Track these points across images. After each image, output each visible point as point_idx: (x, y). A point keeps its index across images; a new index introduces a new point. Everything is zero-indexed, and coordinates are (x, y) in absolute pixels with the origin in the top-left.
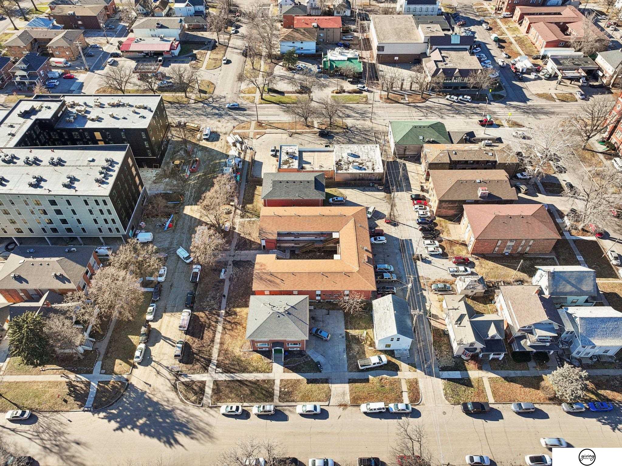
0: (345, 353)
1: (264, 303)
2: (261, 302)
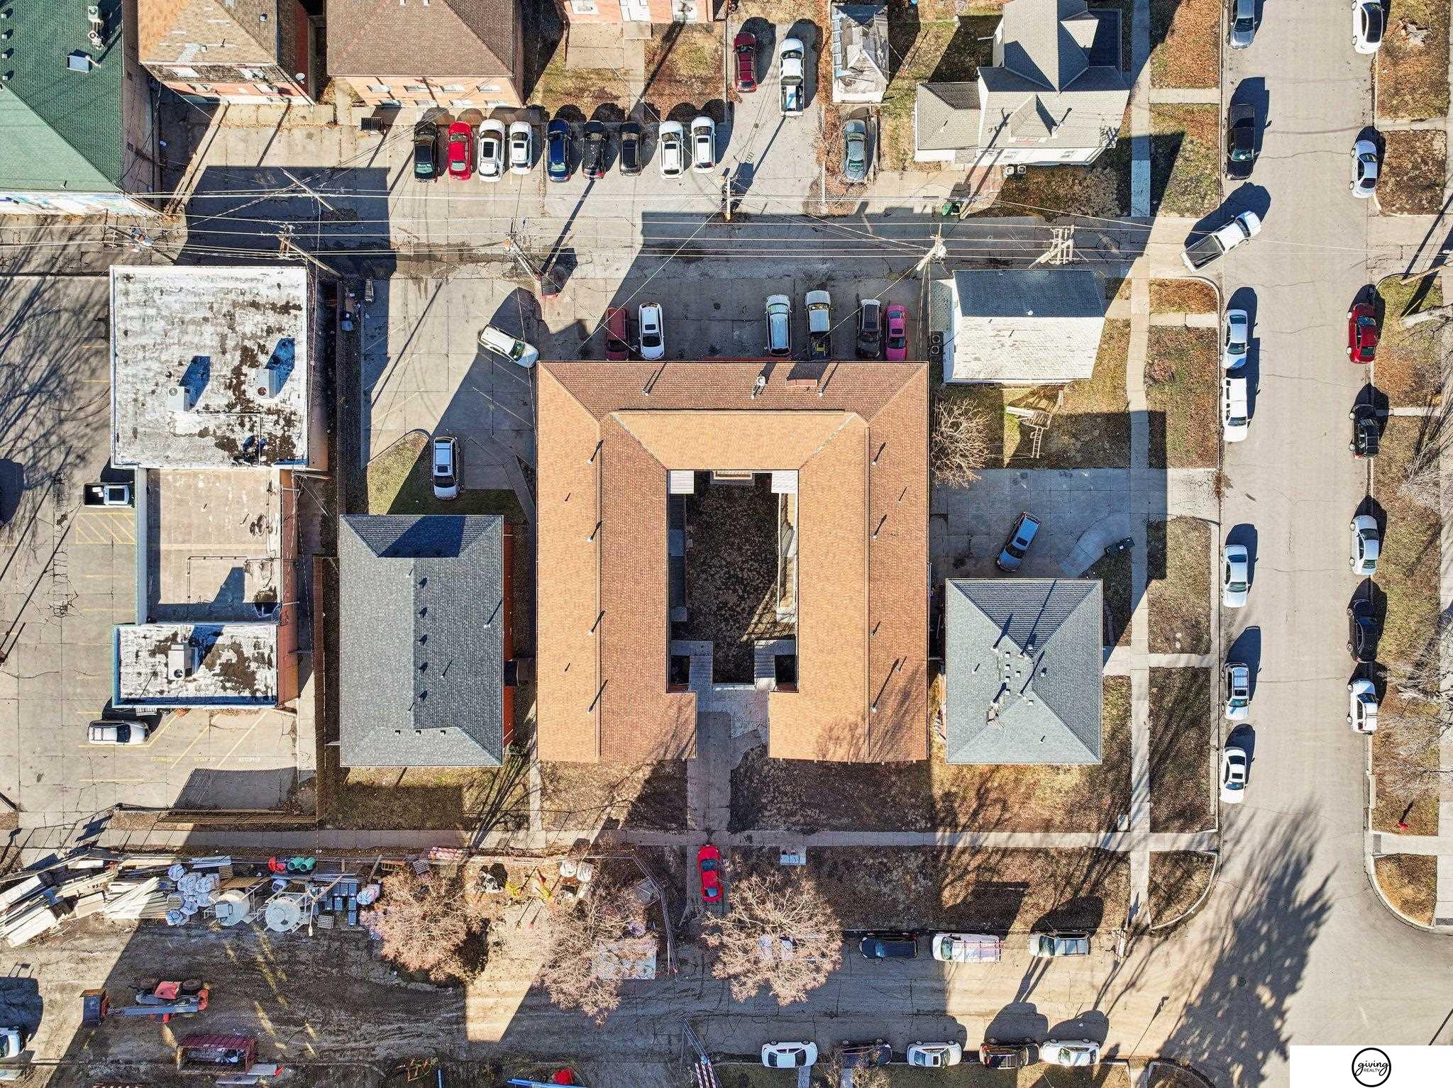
0: (1075, 472)
1: (983, 721)
2: (981, 729)
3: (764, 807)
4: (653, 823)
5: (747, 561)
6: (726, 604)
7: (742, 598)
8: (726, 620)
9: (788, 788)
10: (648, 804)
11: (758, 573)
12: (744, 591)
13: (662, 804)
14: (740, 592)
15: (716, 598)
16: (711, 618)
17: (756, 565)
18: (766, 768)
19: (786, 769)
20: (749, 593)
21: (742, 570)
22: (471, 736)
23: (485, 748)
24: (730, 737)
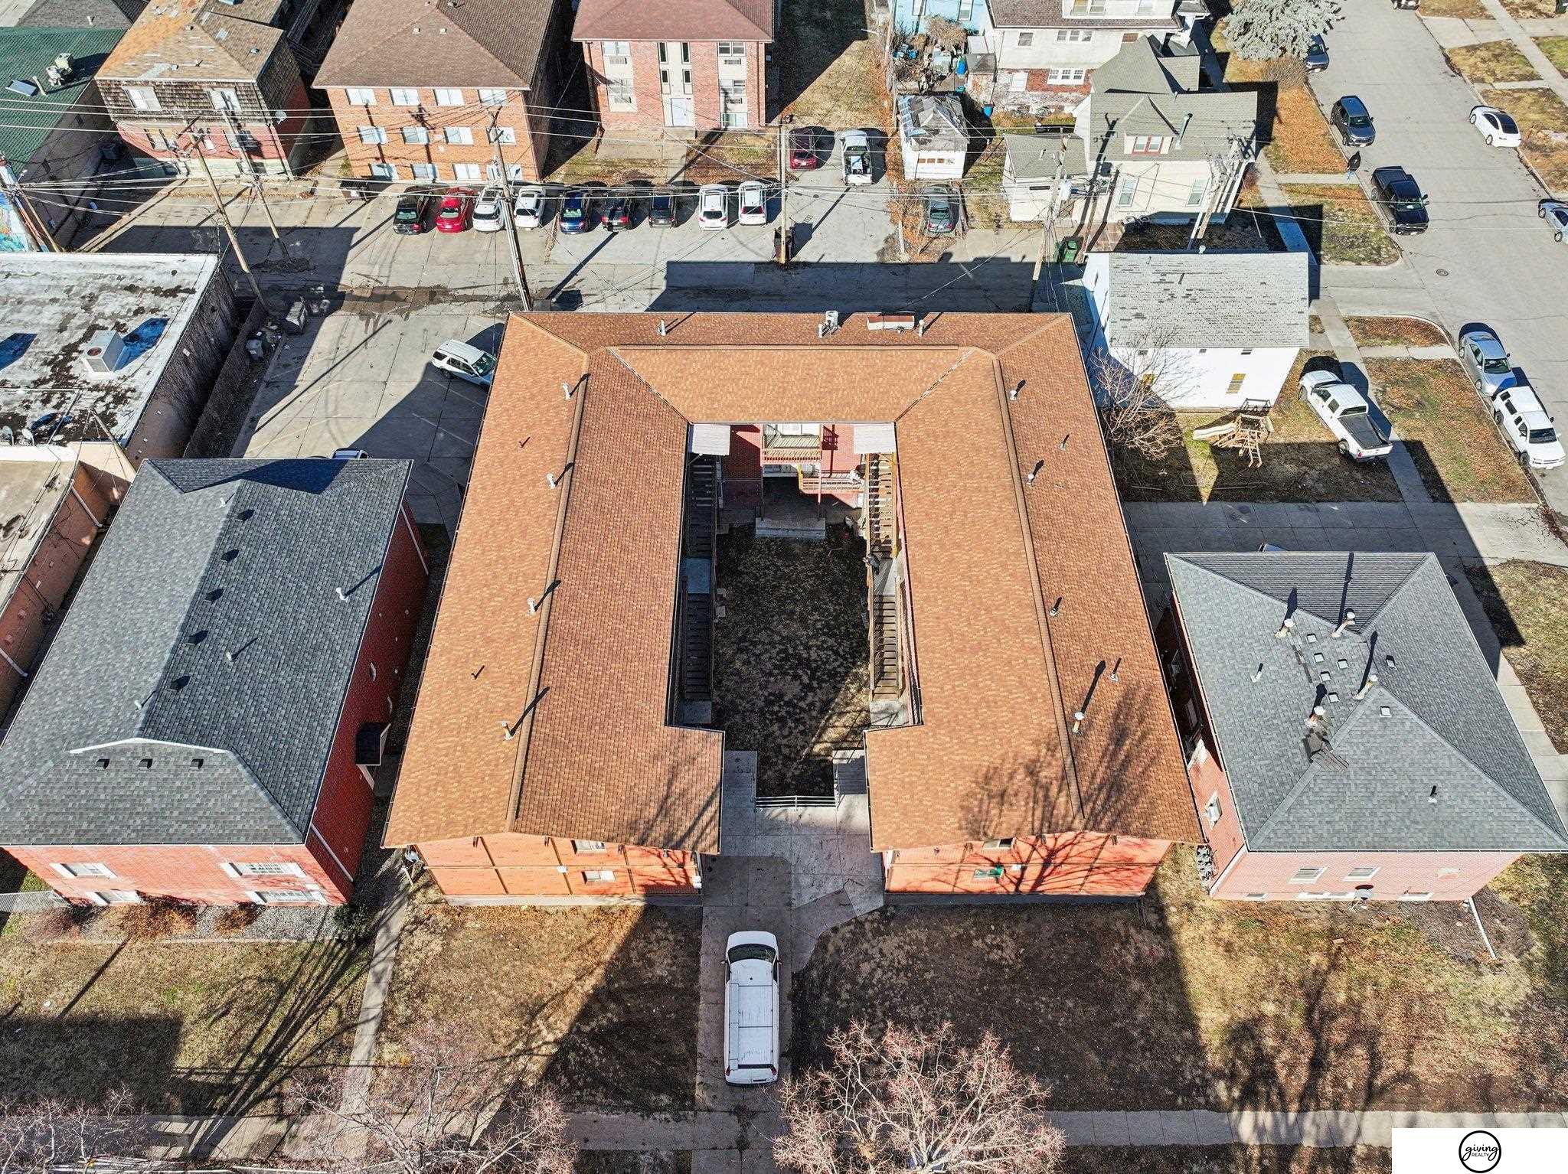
0: (1323, 506)
1: (1301, 758)
2: (1300, 773)
4: (618, 1093)
5: (815, 636)
6: (781, 696)
7: (809, 688)
8: (782, 721)
9: (915, 1011)
10: (610, 1049)
11: (836, 653)
12: (812, 678)
13: (642, 1049)
14: (805, 679)
15: (763, 687)
16: (755, 719)
17: (831, 642)
19: (907, 969)
20: (820, 681)
21: (808, 648)
22: (253, 772)
23: (275, 800)
24: (790, 904)
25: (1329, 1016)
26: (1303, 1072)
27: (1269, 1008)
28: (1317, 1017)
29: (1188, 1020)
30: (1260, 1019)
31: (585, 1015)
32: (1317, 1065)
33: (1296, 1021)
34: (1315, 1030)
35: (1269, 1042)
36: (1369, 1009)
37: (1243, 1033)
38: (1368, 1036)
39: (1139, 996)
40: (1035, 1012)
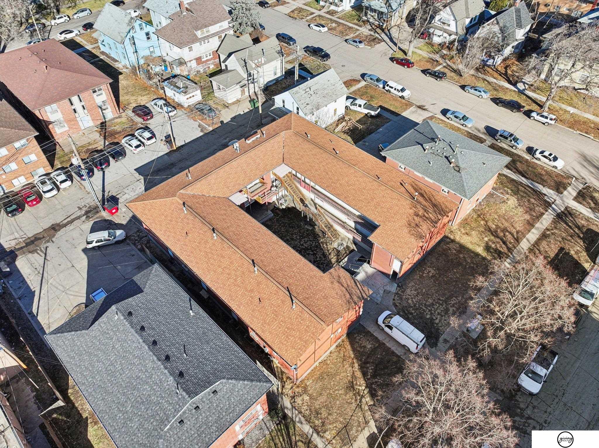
0: (378, 131)
1: (458, 174)
2: (461, 177)
3: (432, 320)
9: (430, 301)
10: (380, 375)
13: (387, 368)
18: (410, 301)
19: (418, 293)
22: (236, 379)
23: (252, 381)
24: (377, 304)
25: (496, 231)
26: (503, 246)
27: (486, 239)
28: (494, 233)
29: (477, 255)
30: (487, 243)
31: (364, 374)
32: (504, 243)
33: (492, 238)
34: (497, 236)
35: (493, 246)
36: (500, 225)
37: (487, 248)
38: (505, 230)
39: (464, 257)
40: (451, 278)
